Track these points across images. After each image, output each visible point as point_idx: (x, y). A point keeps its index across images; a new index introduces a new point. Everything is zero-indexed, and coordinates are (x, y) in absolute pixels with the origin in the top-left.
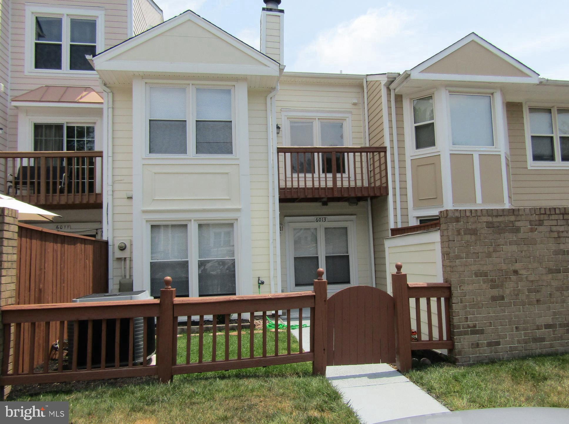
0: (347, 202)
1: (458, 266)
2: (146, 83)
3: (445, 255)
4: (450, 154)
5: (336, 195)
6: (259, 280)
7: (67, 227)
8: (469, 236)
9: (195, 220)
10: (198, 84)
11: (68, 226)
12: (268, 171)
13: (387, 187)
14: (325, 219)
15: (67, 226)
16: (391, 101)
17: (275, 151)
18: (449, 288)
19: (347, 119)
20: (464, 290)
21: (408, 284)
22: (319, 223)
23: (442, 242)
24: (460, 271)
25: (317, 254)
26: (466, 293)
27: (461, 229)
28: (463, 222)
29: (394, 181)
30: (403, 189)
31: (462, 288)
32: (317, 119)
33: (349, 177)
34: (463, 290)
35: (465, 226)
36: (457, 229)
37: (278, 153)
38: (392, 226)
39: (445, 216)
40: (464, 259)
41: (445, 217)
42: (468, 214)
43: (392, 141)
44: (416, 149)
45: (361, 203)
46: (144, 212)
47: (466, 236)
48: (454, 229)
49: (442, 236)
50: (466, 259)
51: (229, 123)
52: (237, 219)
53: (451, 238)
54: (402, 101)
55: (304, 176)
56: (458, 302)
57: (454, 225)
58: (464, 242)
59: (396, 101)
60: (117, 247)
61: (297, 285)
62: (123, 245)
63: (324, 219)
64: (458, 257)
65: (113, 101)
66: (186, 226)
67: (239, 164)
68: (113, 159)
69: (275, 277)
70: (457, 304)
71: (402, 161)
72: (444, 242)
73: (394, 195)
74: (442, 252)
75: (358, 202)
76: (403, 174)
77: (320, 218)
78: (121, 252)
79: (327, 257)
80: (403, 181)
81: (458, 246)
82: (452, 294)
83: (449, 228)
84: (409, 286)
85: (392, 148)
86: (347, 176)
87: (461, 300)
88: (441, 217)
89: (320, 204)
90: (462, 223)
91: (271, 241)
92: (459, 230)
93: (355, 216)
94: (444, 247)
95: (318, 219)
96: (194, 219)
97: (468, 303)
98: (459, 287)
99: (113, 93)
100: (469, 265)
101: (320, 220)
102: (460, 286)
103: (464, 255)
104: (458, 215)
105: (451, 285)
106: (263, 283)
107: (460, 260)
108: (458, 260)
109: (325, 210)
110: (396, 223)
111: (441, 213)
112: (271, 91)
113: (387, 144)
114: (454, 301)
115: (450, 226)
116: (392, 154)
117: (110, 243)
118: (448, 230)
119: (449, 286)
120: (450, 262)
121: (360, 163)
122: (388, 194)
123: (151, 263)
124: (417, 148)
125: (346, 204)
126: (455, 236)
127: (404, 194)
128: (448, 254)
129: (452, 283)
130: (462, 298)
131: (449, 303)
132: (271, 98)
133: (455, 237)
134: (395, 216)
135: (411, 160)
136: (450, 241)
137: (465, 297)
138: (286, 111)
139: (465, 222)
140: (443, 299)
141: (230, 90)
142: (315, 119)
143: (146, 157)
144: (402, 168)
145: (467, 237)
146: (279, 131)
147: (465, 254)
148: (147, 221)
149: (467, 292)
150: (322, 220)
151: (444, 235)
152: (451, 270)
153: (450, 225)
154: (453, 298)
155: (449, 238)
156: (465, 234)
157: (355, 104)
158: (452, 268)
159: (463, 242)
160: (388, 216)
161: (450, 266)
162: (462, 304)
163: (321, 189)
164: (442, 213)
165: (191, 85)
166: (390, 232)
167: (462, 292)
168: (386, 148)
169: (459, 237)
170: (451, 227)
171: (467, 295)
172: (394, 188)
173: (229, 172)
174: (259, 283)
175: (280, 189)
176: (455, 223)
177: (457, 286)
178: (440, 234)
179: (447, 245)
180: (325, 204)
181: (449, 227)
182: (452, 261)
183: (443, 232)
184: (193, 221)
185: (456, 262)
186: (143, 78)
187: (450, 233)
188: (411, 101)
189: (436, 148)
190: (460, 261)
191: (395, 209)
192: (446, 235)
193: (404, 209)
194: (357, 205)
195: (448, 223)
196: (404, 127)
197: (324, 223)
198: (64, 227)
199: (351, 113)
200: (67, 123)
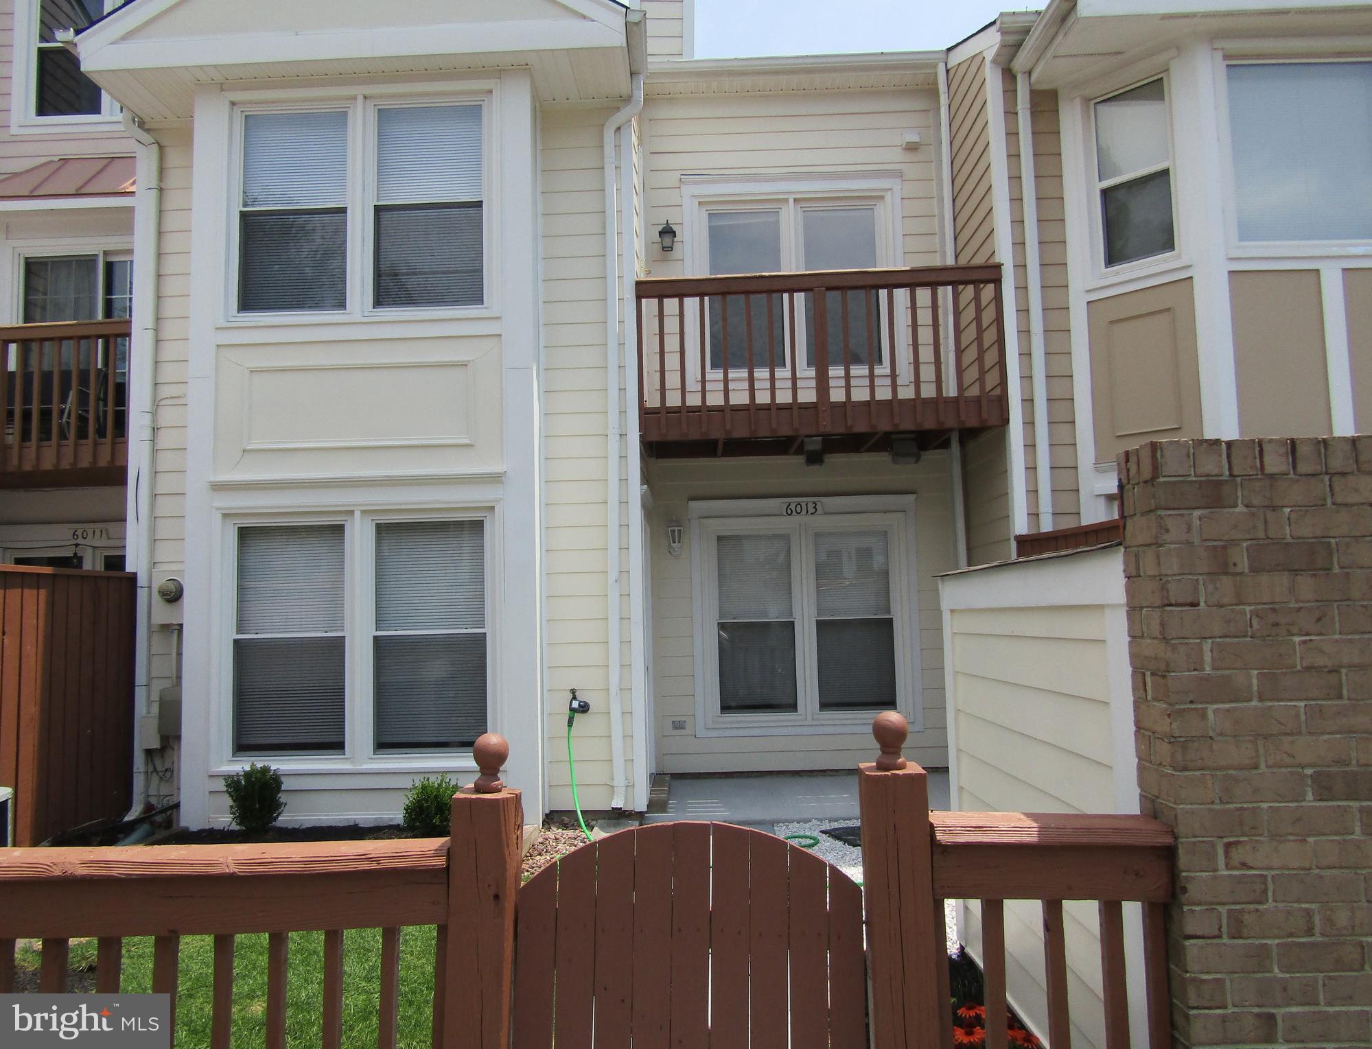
0: (885, 454)
1: (1217, 738)
2: (233, 104)
3: (1148, 674)
4: (1230, 272)
5: (825, 426)
6: (574, 698)
7: (98, 533)
8: (1283, 579)
9: (364, 512)
10: (381, 97)
11: (101, 531)
12: (606, 359)
13: (1002, 401)
14: (815, 507)
15: (99, 530)
16: (1017, 113)
17: (630, 294)
18: (1169, 854)
19: (888, 195)
20: (1251, 868)
21: (932, 825)
22: (795, 519)
23: (1134, 609)
24: (1228, 768)
25: (791, 616)
26: (1265, 883)
27: (1234, 543)
28: (1247, 506)
29: (1027, 378)
30: (1061, 402)
31: (1238, 855)
32: (791, 201)
33: (893, 376)
34: (1244, 865)
35: (1261, 526)
36: (1210, 543)
37: (639, 298)
38: (1021, 526)
39: (1146, 473)
40: (1254, 703)
41: (1145, 482)
42: (1275, 463)
43: (1019, 244)
44: (1106, 267)
45: (930, 456)
46: (218, 487)
47: (1264, 578)
48: (1197, 541)
49: (1132, 577)
50: (1261, 699)
51: (471, 211)
52: (493, 508)
53: (1176, 591)
54: (1058, 111)
55: (746, 375)
56: (1216, 933)
57: (1196, 522)
58: (1256, 614)
59: (1035, 112)
60: (157, 593)
61: (726, 708)
62: (172, 586)
63: (811, 506)
64: (1222, 690)
65: (162, 171)
66: (338, 530)
67: (500, 335)
68: (157, 335)
69: (625, 689)
70: (1209, 941)
71: (1056, 309)
72: (1141, 608)
73: (1029, 423)
74: (1133, 657)
75: (922, 453)
76: (1058, 352)
77: (799, 504)
78: (168, 607)
79: (821, 625)
80: (1060, 377)
81: (1217, 633)
82: (1184, 890)
83: (1166, 537)
84: (939, 836)
85: (1021, 267)
86: (888, 371)
87: (1237, 922)
88: (1129, 483)
89: (801, 459)
90: (1241, 509)
91: (613, 575)
92: (1224, 547)
93: (911, 497)
94: (1142, 637)
95: (793, 506)
96: (363, 508)
97: (1279, 938)
98: (1220, 851)
99: (161, 147)
100: (1280, 734)
101: (799, 510)
102: (1228, 846)
103: (1255, 682)
104: (1216, 471)
105: (1176, 838)
106: (584, 708)
107: (1227, 706)
108: (1221, 706)
109: (817, 477)
110: (1034, 515)
111: (1127, 461)
112: (619, 108)
113: (1005, 255)
114: (1191, 927)
115: (1169, 526)
116: (1022, 289)
117: (142, 581)
118: (1161, 545)
119: (1167, 840)
120: (1169, 715)
121: (930, 331)
122: (1007, 421)
123: (236, 642)
124: (1110, 264)
125: (884, 458)
126: (1200, 578)
127: (1062, 419)
128: (1161, 674)
129: (1181, 829)
130: (1241, 911)
131: (1167, 932)
132: (619, 128)
133: (1201, 587)
134: (1033, 492)
135: (1088, 303)
136: (1170, 605)
137: (1261, 907)
138: (696, 183)
139: (1255, 502)
140: (1132, 913)
141: (481, 105)
142: (787, 200)
143: (229, 325)
144: (1057, 332)
145: (1274, 586)
146: (673, 242)
147: (1256, 672)
148: (225, 516)
149: (1269, 879)
150: (804, 512)
151: (1142, 574)
152: (1179, 757)
153: (1170, 523)
154: (1186, 908)
155: (1163, 588)
156: (1255, 570)
157: (912, 148)
158: (1184, 747)
159: (1248, 608)
160: (1007, 494)
161: (1172, 740)
162: (1240, 941)
163: (778, 409)
164: (1133, 459)
165: (360, 99)
166: (1014, 545)
167: (1239, 880)
168: (998, 267)
169: (1226, 583)
170: (1176, 531)
171: (1270, 894)
172: (1028, 402)
173: (469, 361)
174: (572, 710)
175: (646, 414)
176: (1197, 513)
177: (1213, 845)
178: (1121, 567)
179: (1155, 627)
180: (815, 458)
181: (1167, 531)
182: (1184, 710)
183: (1137, 556)
184: (357, 514)
185: (1203, 715)
186: (222, 90)
187: (1172, 565)
188: (1088, 107)
189: (1179, 256)
190: (1228, 711)
191: (1032, 469)
192: (1152, 573)
193: (1065, 470)
194: (917, 460)
195: (1160, 512)
196: (1064, 197)
197: (810, 519)
198: (90, 535)
199: (899, 175)
200: (106, 253)
